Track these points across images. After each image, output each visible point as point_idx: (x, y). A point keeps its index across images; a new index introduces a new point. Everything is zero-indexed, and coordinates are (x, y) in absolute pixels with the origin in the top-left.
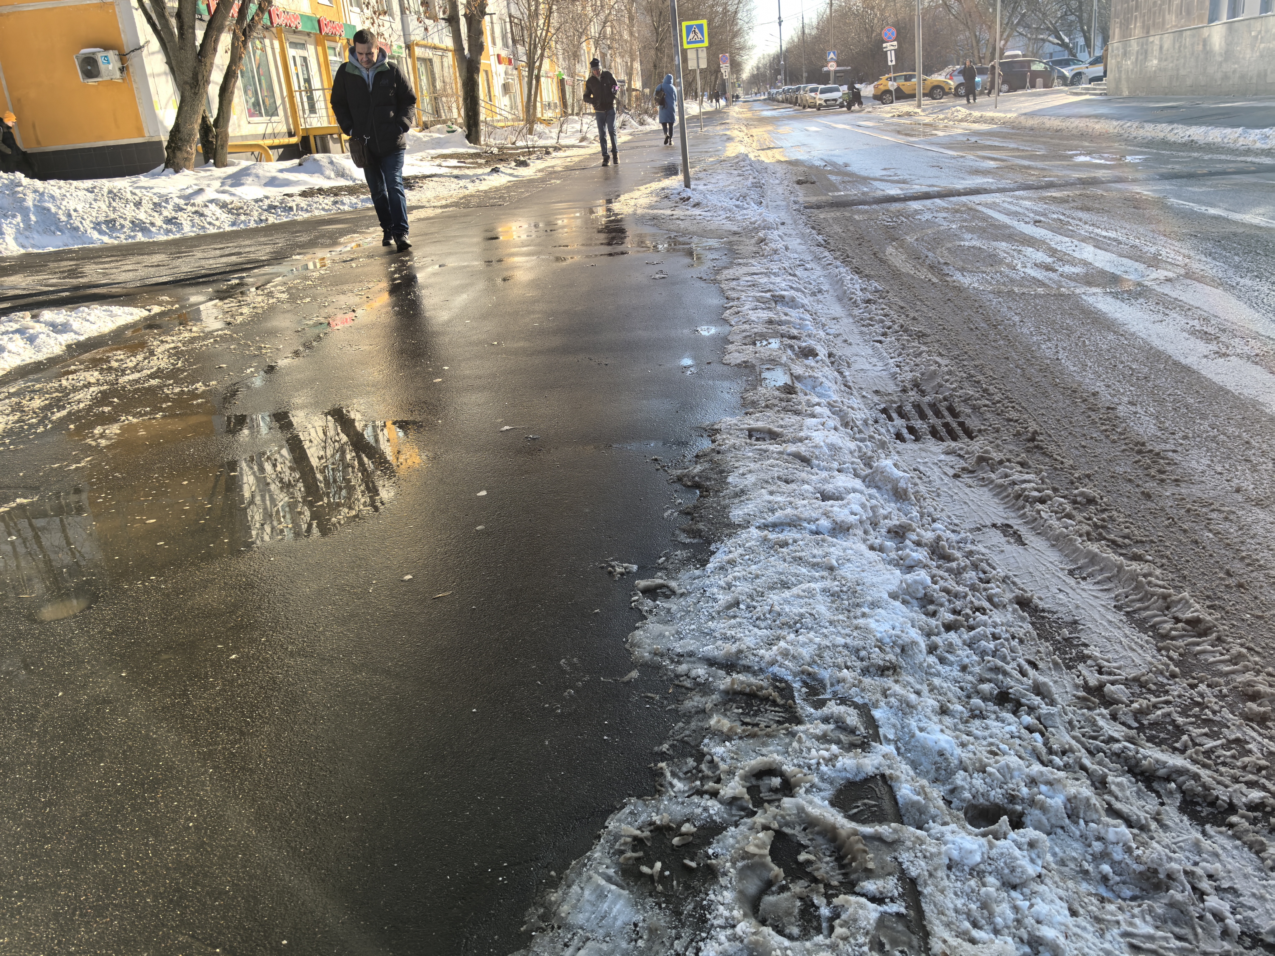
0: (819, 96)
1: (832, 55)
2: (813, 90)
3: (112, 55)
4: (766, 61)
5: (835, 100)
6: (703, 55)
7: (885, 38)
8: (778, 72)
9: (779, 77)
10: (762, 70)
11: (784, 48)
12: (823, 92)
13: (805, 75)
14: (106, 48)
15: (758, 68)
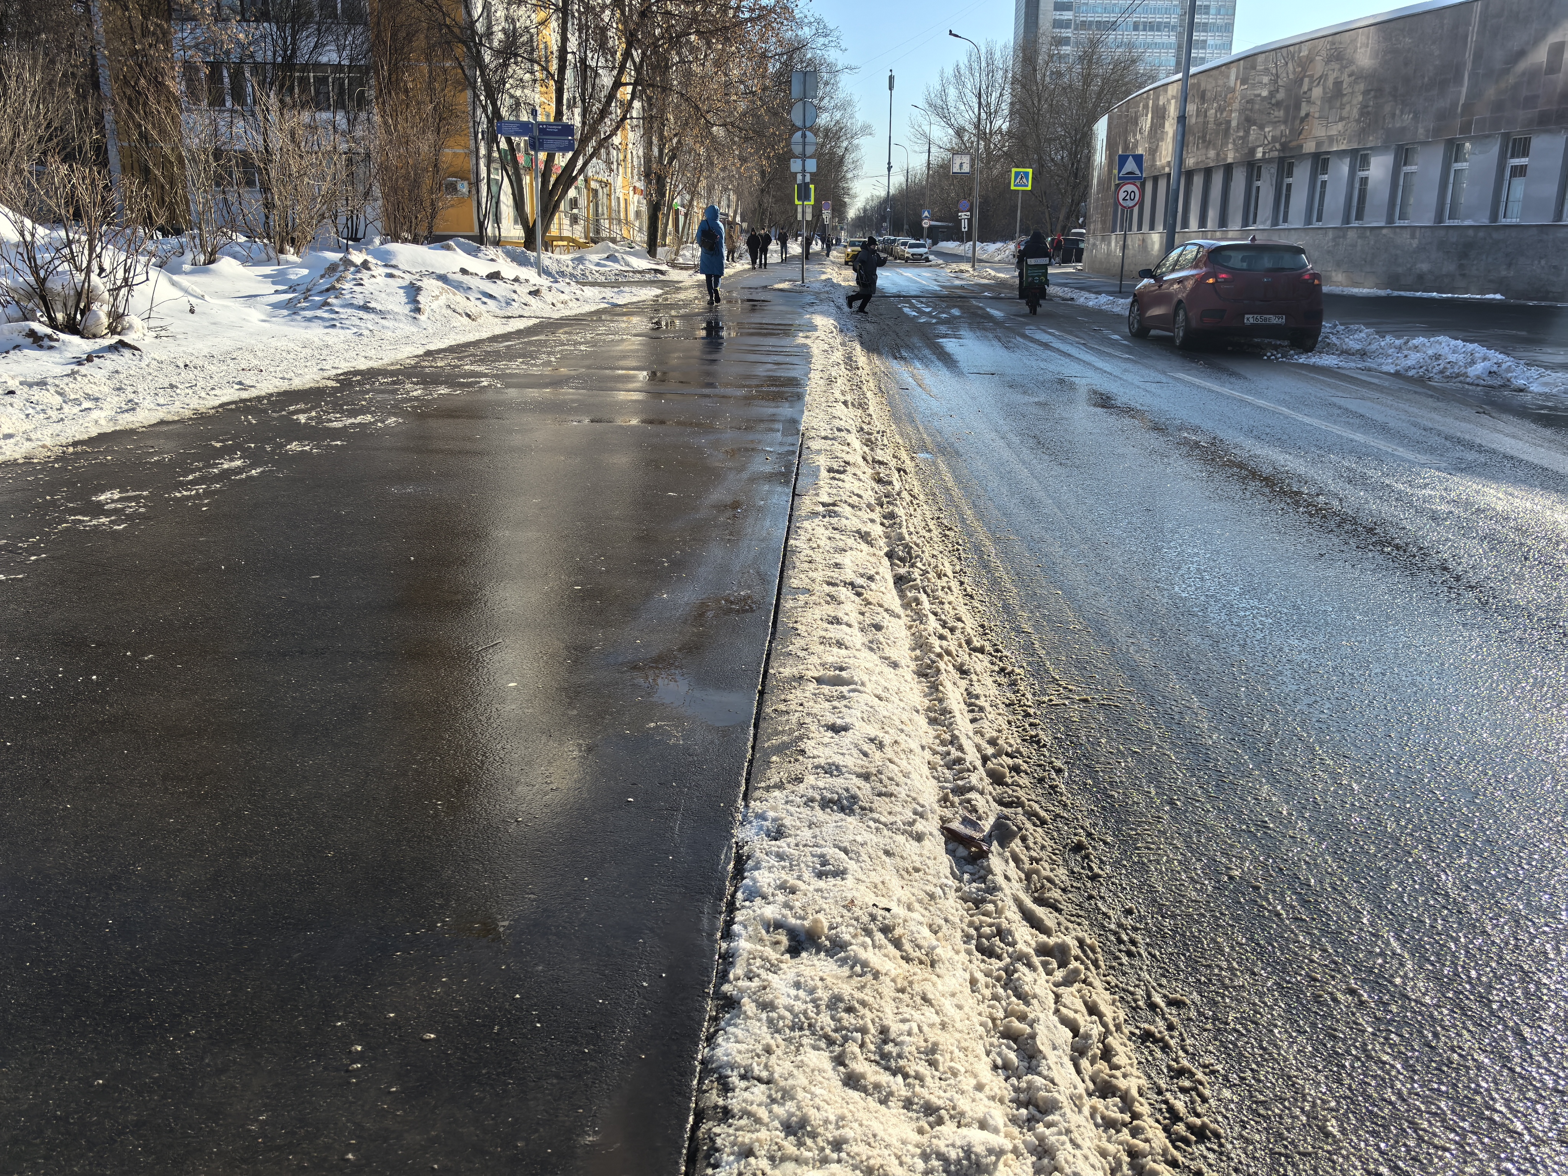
0: (907, 250)
1: (926, 214)
2: (904, 244)
3: (466, 183)
4: (876, 202)
5: (921, 255)
6: (809, 211)
7: (961, 208)
8: (883, 219)
9: (884, 224)
10: (869, 214)
11: (892, 191)
12: (912, 246)
13: (906, 227)
14: (463, 179)
15: (865, 210)
